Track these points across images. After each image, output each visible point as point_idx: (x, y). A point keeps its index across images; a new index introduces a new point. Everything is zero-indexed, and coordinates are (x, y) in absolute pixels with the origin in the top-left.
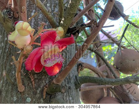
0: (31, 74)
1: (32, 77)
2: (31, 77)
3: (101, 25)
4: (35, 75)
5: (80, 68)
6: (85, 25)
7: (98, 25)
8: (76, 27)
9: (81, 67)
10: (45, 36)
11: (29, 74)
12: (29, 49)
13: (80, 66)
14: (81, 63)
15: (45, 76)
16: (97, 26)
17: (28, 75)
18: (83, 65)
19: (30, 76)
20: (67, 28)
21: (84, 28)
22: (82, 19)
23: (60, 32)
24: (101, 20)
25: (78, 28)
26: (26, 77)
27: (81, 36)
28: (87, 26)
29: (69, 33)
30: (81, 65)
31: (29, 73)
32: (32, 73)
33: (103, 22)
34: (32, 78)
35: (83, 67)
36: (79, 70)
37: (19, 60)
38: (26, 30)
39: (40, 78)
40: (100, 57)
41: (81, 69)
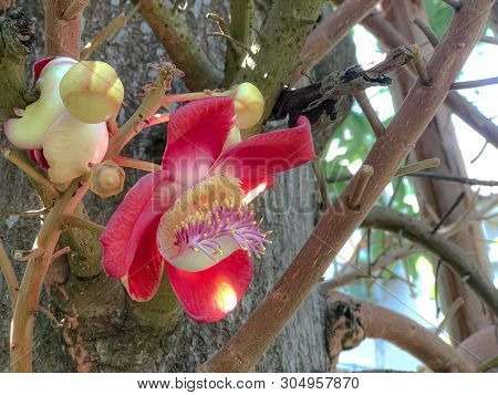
0: (79, 339)
1: (84, 353)
2: (78, 353)
3: (444, 73)
4: (99, 345)
5: (341, 333)
6: (363, 74)
7: (427, 77)
8: (320, 85)
9: (348, 325)
10: (188, 120)
11: (68, 340)
12: (111, 180)
13: (343, 319)
14: (343, 300)
15: (151, 351)
16: (426, 83)
17: (63, 341)
18: (356, 314)
19: (72, 351)
20: (275, 90)
21: (361, 87)
22: (348, 47)
23: (247, 107)
24: (444, 50)
25: (329, 88)
26: (48, 356)
27: (339, 158)
28: (373, 80)
29: (283, 116)
30: (348, 315)
31: (66, 334)
32: (81, 330)
33: (452, 59)
34: (80, 361)
35: (355, 326)
36: (336, 340)
37: (35, 246)
38: (103, 94)
39: (125, 360)
40: (463, 271)
41: (348, 336)
